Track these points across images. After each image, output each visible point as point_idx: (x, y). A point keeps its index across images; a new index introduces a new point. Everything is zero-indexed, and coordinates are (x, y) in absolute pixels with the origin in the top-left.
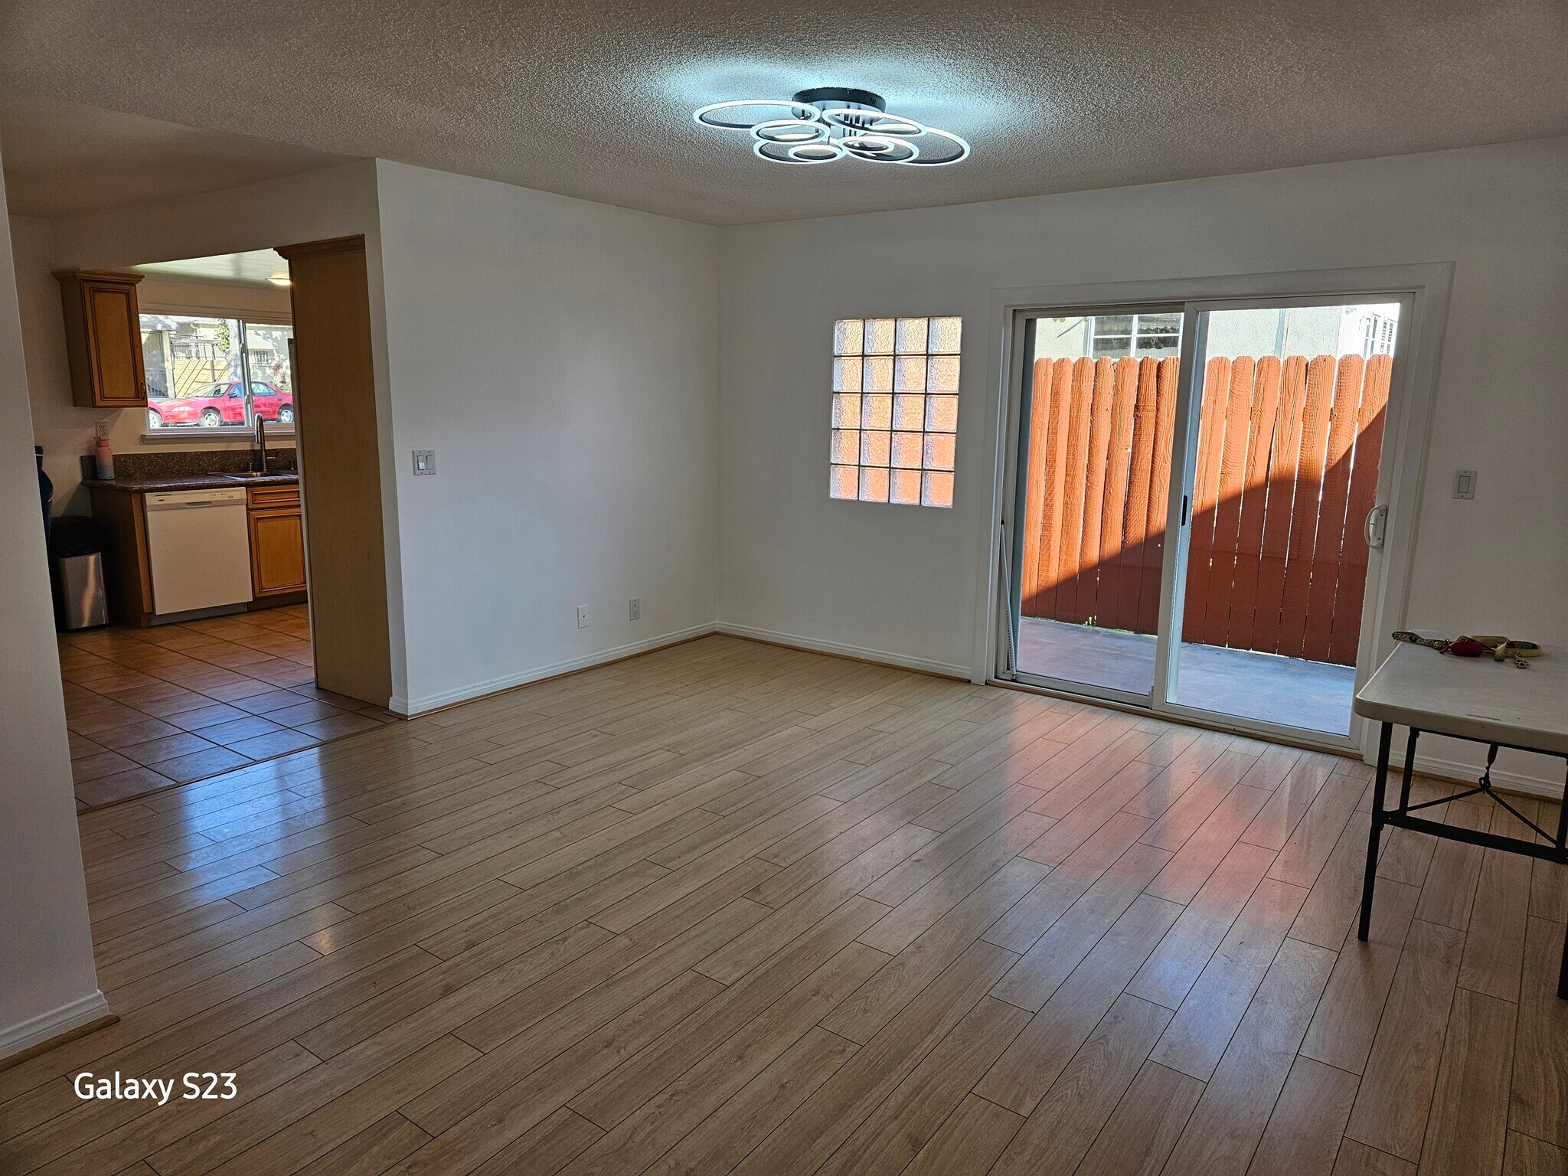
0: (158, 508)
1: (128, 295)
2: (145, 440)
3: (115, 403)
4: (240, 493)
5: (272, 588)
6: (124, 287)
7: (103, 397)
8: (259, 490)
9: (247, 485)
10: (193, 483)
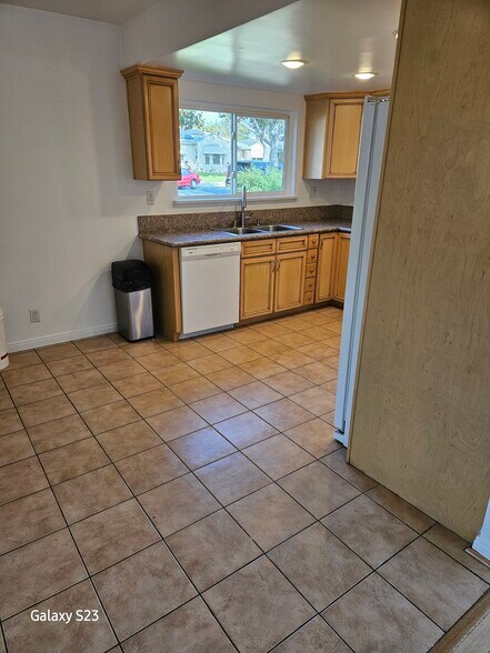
0: (189, 259)
1: (172, 87)
2: (175, 204)
3: (161, 177)
4: (237, 247)
5: (251, 313)
6: (170, 81)
7: (154, 173)
8: (248, 244)
9: (242, 241)
10: (209, 239)
